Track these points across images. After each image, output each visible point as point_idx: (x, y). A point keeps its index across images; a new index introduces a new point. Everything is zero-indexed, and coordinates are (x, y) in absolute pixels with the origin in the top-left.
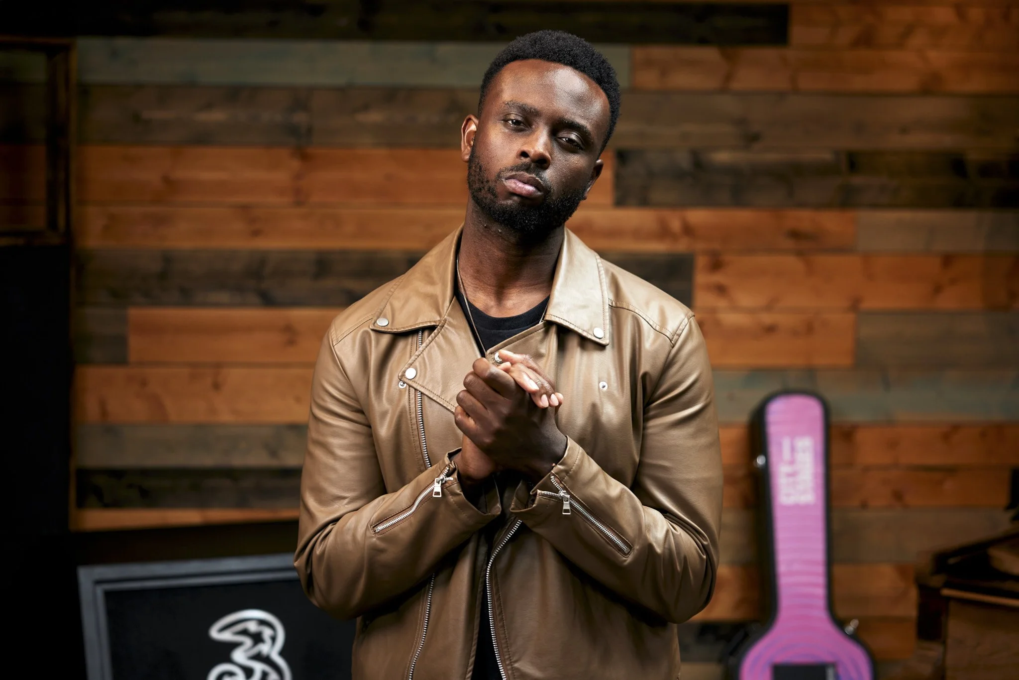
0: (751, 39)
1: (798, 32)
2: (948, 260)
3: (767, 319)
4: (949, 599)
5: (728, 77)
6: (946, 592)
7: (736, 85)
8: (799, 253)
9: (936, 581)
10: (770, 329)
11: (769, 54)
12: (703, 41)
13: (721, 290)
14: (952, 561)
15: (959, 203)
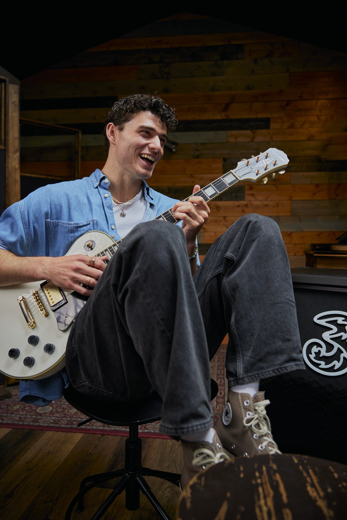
0: (259, 128)
1: (272, 125)
2: (317, 186)
3: (265, 203)
4: (316, 257)
5: (253, 138)
6: (315, 255)
7: (255, 140)
8: (274, 185)
9: (311, 252)
10: (267, 206)
11: (264, 131)
12: (246, 129)
13: (253, 195)
14: (317, 247)
15: (320, 170)
